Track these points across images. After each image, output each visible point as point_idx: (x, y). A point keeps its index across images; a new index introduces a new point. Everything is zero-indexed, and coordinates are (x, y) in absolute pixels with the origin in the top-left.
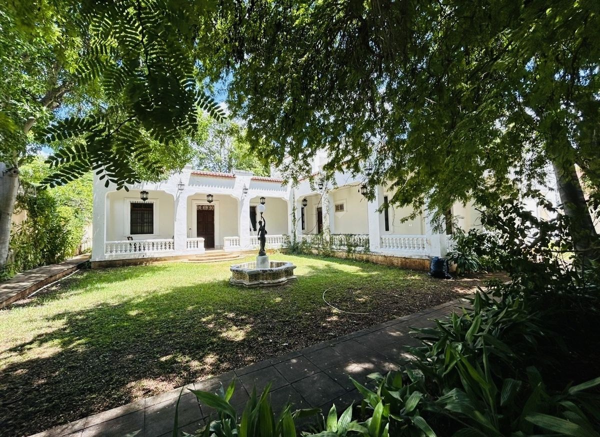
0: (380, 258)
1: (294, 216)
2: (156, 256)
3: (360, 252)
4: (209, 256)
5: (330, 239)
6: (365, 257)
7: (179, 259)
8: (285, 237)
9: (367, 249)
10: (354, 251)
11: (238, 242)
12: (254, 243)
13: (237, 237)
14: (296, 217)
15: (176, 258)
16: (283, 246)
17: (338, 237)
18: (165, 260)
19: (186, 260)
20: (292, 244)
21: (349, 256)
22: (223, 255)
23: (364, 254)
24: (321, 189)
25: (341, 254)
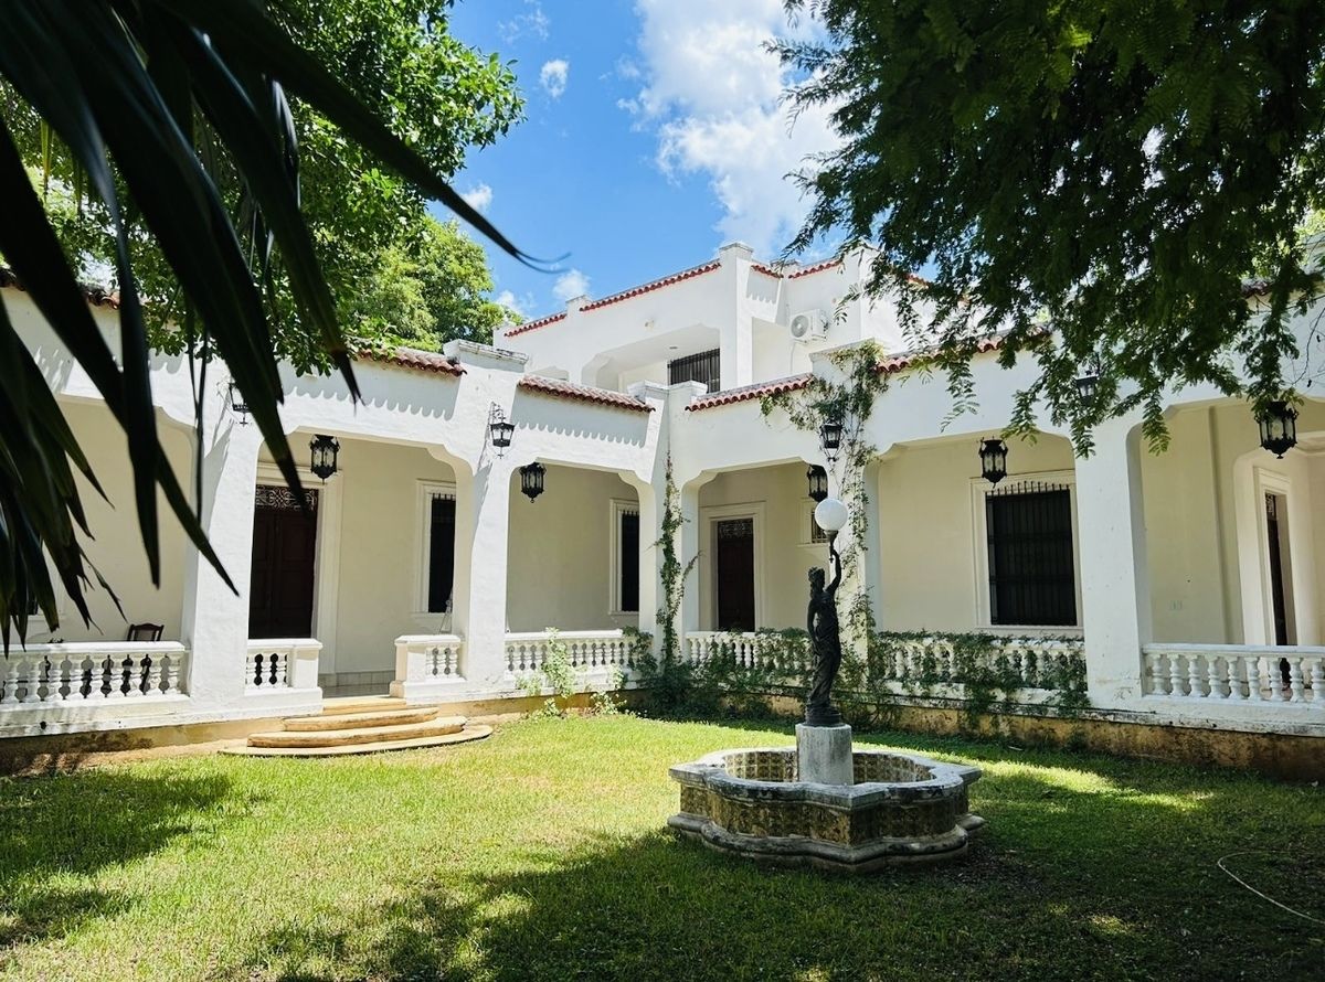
0: (1143, 736)
1: (669, 552)
2: (106, 723)
3: (1042, 708)
4: (348, 725)
5: (871, 652)
6: (1063, 730)
7: (209, 738)
8: (634, 640)
9: (1077, 698)
10: (1008, 706)
11: (450, 662)
12: (517, 663)
13: (452, 639)
14: (678, 555)
15: (197, 732)
16: (625, 680)
17: (910, 646)
18: (145, 744)
19: (239, 746)
20: (659, 671)
21: (975, 725)
22: (402, 720)
23: (1061, 718)
24: (834, 445)
25: (934, 716)
